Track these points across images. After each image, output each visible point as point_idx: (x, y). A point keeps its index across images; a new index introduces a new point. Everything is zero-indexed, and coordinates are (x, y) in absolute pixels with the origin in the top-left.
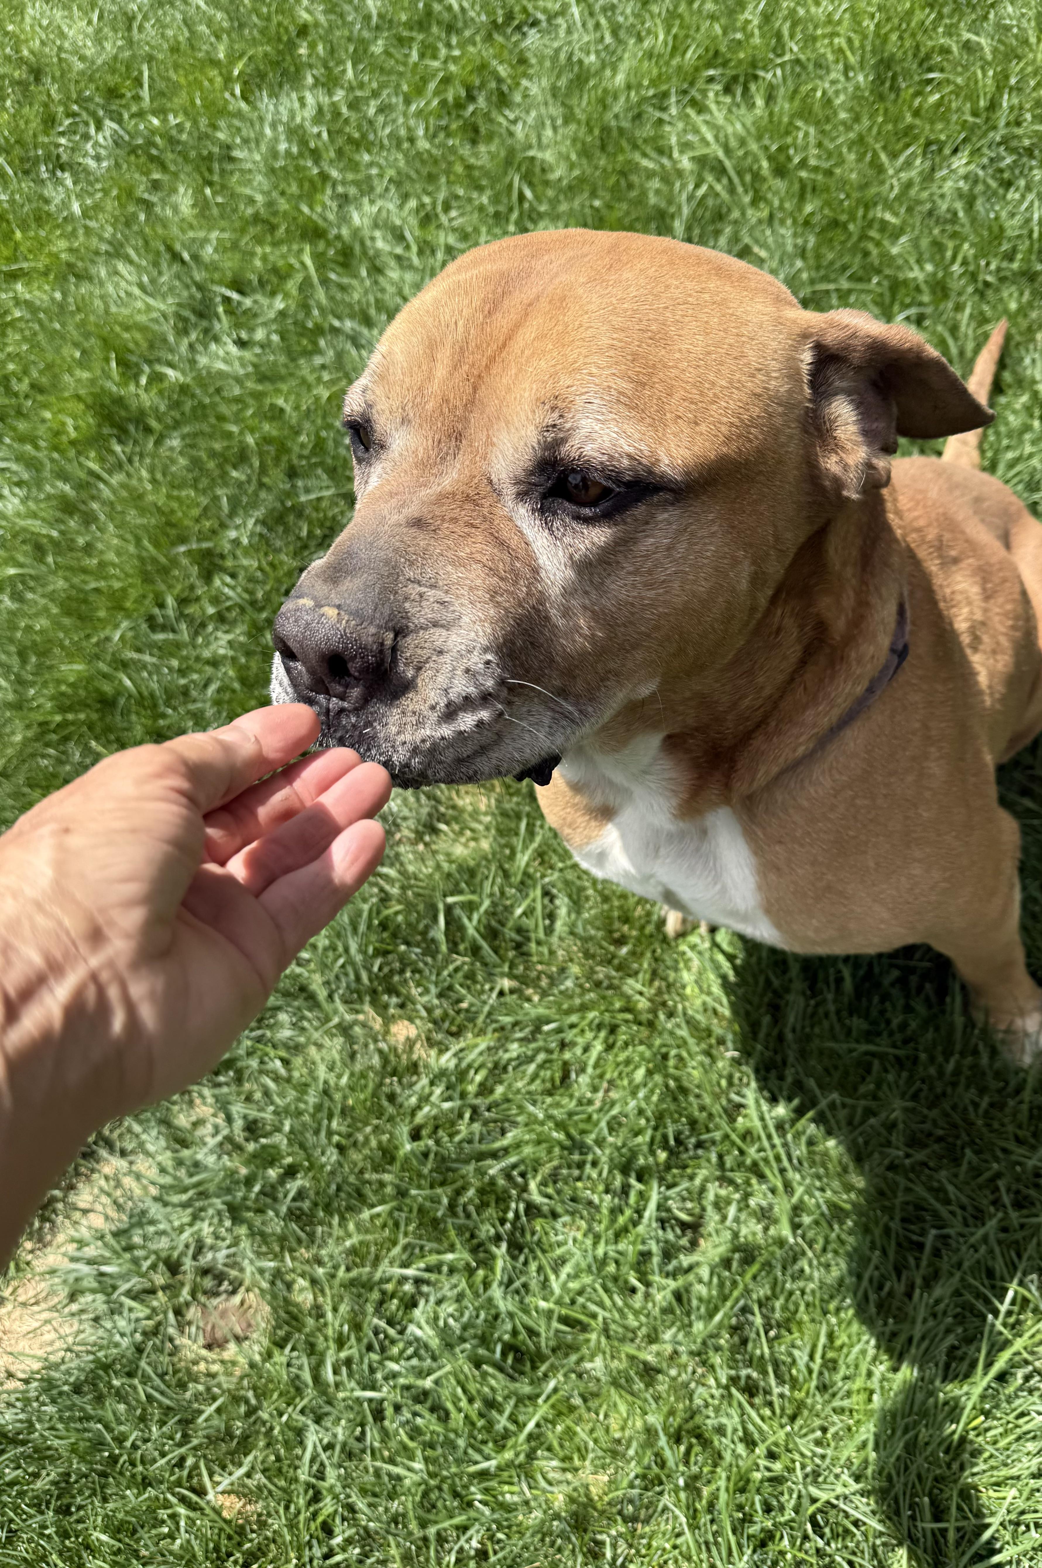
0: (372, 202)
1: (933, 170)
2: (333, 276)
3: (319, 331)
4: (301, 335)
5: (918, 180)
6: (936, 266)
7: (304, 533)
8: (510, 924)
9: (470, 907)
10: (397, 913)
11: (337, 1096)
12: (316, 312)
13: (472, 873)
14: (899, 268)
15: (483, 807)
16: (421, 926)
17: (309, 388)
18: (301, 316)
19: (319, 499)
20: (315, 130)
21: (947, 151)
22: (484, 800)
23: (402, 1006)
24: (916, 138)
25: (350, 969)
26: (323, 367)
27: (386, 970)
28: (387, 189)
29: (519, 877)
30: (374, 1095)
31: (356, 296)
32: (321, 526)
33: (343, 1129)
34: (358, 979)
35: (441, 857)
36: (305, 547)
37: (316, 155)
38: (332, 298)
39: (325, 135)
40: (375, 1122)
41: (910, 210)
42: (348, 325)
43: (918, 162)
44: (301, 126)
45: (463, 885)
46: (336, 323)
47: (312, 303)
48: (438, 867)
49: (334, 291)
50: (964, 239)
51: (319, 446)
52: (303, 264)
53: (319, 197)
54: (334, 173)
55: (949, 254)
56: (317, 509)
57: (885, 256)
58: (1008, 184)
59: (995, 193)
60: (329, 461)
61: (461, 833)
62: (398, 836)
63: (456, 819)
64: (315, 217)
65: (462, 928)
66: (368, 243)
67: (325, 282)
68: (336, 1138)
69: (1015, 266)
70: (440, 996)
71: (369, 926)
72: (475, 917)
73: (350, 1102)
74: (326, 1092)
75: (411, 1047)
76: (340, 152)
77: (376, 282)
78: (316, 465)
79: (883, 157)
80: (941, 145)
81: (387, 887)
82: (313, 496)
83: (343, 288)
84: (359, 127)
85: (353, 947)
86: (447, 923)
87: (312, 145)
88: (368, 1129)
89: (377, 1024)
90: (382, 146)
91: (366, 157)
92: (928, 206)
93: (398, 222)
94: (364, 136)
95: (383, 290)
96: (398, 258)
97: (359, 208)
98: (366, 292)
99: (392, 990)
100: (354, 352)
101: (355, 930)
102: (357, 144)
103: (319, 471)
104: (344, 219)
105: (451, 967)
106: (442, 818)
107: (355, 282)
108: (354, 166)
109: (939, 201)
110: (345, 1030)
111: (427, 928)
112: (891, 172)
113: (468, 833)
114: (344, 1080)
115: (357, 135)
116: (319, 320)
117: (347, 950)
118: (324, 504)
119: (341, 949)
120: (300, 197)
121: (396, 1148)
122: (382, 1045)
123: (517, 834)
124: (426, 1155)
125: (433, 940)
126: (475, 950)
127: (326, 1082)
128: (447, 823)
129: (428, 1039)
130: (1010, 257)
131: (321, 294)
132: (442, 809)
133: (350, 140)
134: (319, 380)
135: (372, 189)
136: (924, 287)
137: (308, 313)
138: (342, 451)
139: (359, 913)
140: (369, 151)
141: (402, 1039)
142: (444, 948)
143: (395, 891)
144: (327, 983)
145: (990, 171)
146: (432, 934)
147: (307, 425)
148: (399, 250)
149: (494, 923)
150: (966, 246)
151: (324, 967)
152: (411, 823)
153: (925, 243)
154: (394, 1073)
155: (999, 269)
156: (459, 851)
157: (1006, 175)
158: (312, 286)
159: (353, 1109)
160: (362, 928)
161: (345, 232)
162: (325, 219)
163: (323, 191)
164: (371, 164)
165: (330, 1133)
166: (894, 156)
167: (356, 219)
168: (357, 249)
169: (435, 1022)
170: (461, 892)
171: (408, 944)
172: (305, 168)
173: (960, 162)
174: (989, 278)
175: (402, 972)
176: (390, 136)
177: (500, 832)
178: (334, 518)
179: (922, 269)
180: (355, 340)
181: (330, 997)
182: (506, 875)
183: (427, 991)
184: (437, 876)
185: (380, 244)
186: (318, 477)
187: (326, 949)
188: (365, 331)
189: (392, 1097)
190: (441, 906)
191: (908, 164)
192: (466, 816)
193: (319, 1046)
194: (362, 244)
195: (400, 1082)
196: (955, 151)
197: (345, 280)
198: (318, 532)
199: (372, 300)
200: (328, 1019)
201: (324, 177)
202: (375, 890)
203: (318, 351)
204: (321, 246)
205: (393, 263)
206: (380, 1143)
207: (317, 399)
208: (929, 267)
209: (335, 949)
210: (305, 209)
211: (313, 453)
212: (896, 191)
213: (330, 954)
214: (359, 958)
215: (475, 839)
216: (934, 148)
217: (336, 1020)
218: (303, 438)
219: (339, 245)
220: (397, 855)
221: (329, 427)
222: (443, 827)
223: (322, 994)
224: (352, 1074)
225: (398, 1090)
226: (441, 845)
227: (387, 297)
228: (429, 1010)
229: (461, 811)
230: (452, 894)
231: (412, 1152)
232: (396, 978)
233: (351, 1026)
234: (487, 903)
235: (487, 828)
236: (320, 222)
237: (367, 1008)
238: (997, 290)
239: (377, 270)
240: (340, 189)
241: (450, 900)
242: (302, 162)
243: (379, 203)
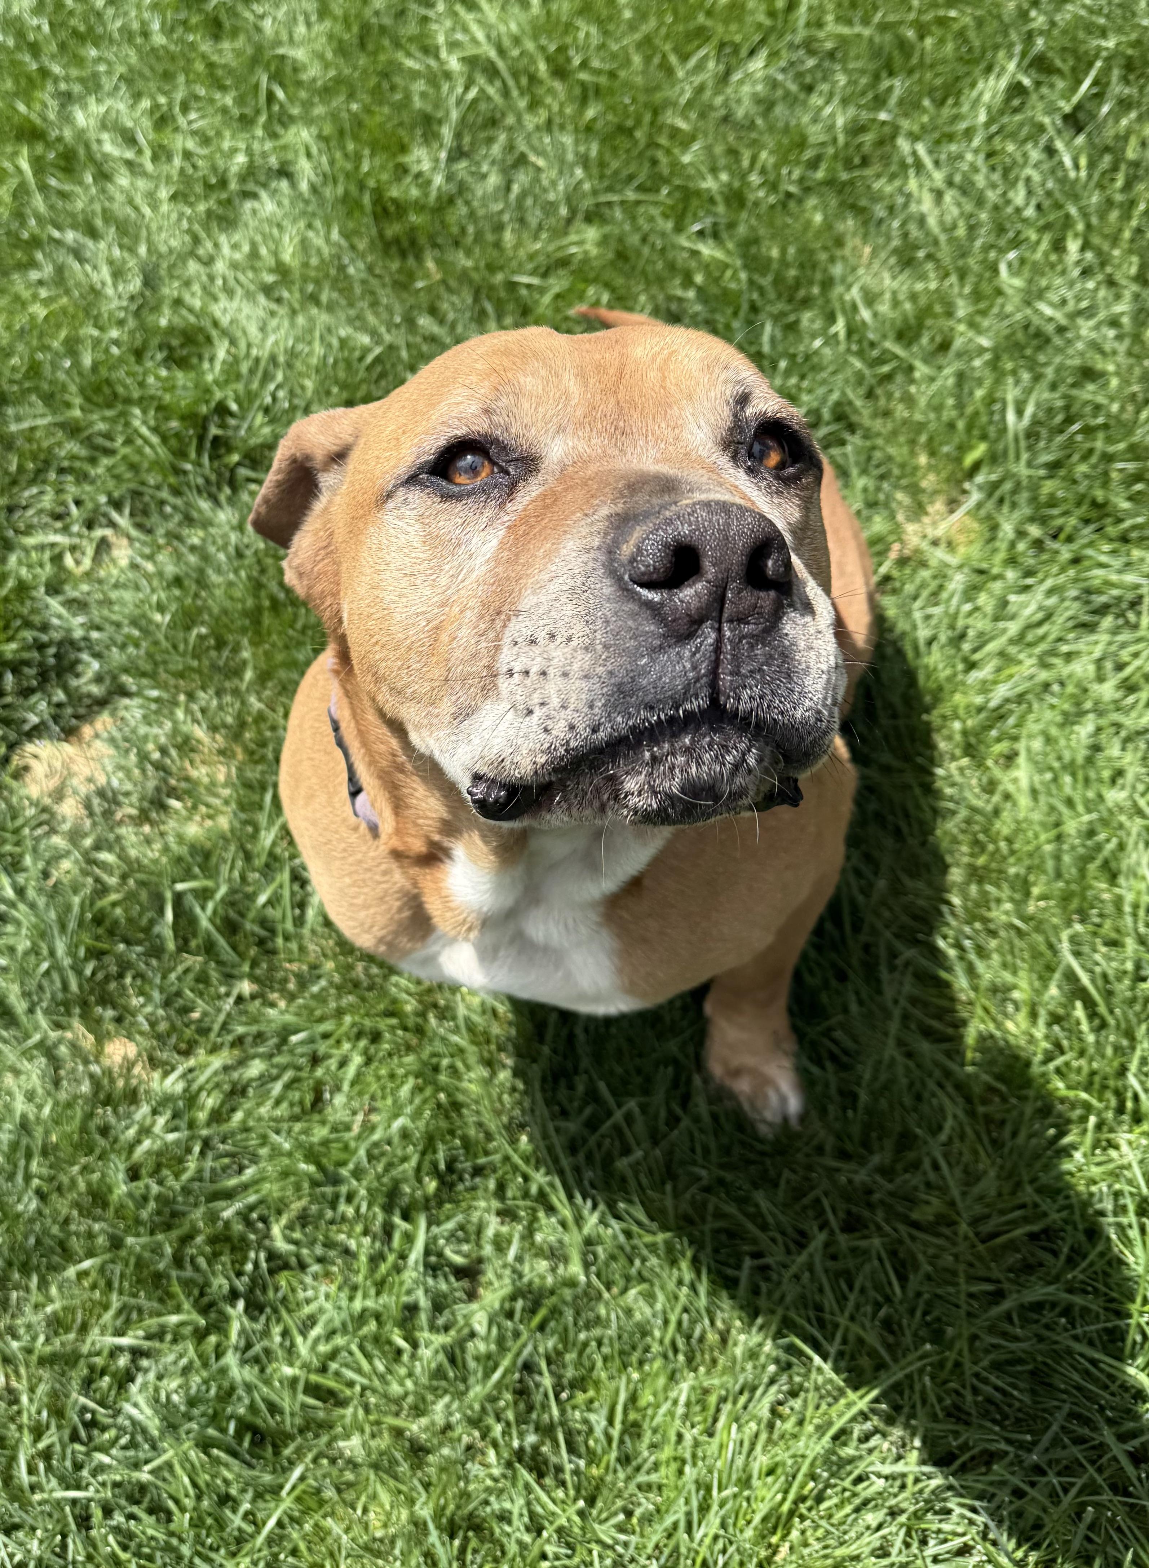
0: (99, 101)
1: (728, 73)
2: (53, 182)
3: (35, 242)
4: (15, 246)
5: (710, 84)
6: (732, 174)
7: (13, 468)
8: (252, 915)
9: (204, 895)
10: (114, 904)
11: (39, 1132)
12: (33, 222)
13: (207, 855)
14: (689, 177)
15: (221, 777)
16: (144, 922)
17: (24, 304)
18: (14, 226)
19: (32, 429)
20: (35, 22)
21: (744, 52)
22: (223, 769)
23: (119, 1020)
24: (708, 39)
25: (55, 976)
26: (41, 283)
27: (100, 976)
28: (116, 88)
29: (264, 858)
30: (84, 1129)
31: (80, 205)
32: (34, 458)
33: (45, 1171)
34: (65, 987)
35: (171, 839)
36: (14, 482)
37: (35, 49)
38: (52, 207)
39: (46, 28)
40: (83, 1160)
41: (702, 115)
42: (70, 236)
43: (711, 64)
44: (18, 18)
45: (196, 870)
46: (56, 234)
47: (28, 211)
48: (166, 849)
49: (54, 198)
50: (763, 147)
51: (34, 370)
52: (18, 169)
53: (38, 94)
54: (57, 69)
55: (746, 163)
56: (30, 440)
57: (675, 165)
58: (809, 89)
59: (796, 99)
60: (45, 386)
61: (195, 807)
62: (119, 815)
63: (188, 793)
64: (34, 117)
65: (193, 921)
66: (95, 147)
67: (43, 188)
68: (36, 1182)
69: (820, 174)
70: (167, 1004)
71: (81, 924)
72: (210, 906)
73: (54, 1138)
74: (24, 1126)
75: (129, 1070)
76: (63, 46)
77: (103, 191)
78: (29, 390)
79: (673, 59)
80: (736, 48)
81: (105, 877)
82: (25, 425)
83: (64, 195)
84: (86, 20)
85: (61, 948)
86: (176, 916)
87: (31, 37)
88: (76, 1169)
89: (88, 1041)
90: (111, 41)
91: (93, 53)
92: (723, 112)
93: (130, 124)
94: (90, 29)
95: (111, 199)
96: (129, 164)
97: (84, 107)
98: (92, 201)
99: (105, 1000)
100: (76, 266)
101: (63, 927)
102: (81, 38)
103: (34, 398)
104: (67, 119)
105: (180, 969)
106: (173, 793)
107: (78, 189)
108: (79, 61)
109: (734, 105)
110: (48, 1050)
111: (152, 922)
112: (680, 74)
113: (203, 809)
114: (47, 1111)
115: (82, 28)
116: (37, 231)
117: (52, 953)
118: (38, 434)
119: (45, 952)
120: (16, 94)
121: (110, 1190)
122: (95, 1068)
123: (261, 808)
124: (145, 1198)
125: (158, 936)
126: (209, 948)
127: (24, 1116)
128: (178, 799)
129: (151, 1059)
130: (814, 164)
131: (38, 202)
132: (173, 782)
133: (75, 33)
134: (35, 297)
135: (98, 87)
136: (718, 198)
137: (23, 224)
138: (61, 376)
139: (68, 908)
140: (96, 45)
141: (118, 1059)
142: (171, 945)
143: (112, 881)
144: (26, 994)
145: (790, 75)
146: (157, 929)
147: (20, 347)
148: (129, 155)
149: (232, 914)
150: (764, 155)
151: (24, 973)
152: (134, 799)
153: (719, 149)
154: (108, 1101)
155: (801, 180)
156: (193, 830)
157: (808, 79)
158: (28, 193)
159: (56, 1147)
160: (72, 925)
161: (67, 133)
162: (45, 119)
163: (43, 88)
164: (100, 59)
165: (28, 1178)
166: (684, 58)
167: (80, 118)
168: (81, 151)
169: (159, 1037)
170: (194, 878)
171: (128, 942)
172: (21, 63)
173: (757, 65)
174: (792, 189)
175: (121, 976)
176: (120, 30)
177: (242, 807)
178: (50, 450)
179: (716, 178)
180: (77, 253)
181: (31, 1011)
182: (248, 857)
183: (149, 999)
184: (164, 860)
185: (108, 147)
186: (31, 405)
187: (26, 953)
188: (90, 243)
189: (104, 1131)
190: (169, 895)
191: (700, 67)
192: (202, 790)
193: (17, 1072)
194: (87, 146)
195: (115, 1111)
196: (752, 53)
197: (67, 187)
198: (31, 466)
199: (98, 207)
200: (27, 1036)
201: (44, 73)
202: (90, 880)
203: (32, 264)
204: (39, 149)
205: (123, 170)
206: (89, 1184)
207: (33, 317)
208: (724, 177)
209: (37, 954)
210: (22, 108)
211: (26, 376)
212: (687, 95)
213: (32, 959)
214: (67, 962)
215: (210, 817)
216: (728, 50)
217: (37, 1037)
218: (15, 361)
219: (61, 148)
220: (118, 838)
221: (46, 348)
222: (174, 803)
223: (19, 1006)
224: (56, 1104)
225: (112, 1120)
226: (171, 825)
227: (116, 206)
228: (153, 1024)
229: (195, 783)
230: (182, 881)
231: (130, 1195)
232: (113, 986)
233: (56, 1045)
234: (223, 890)
235: (226, 802)
236: (38, 121)
237: (77, 1024)
238: (800, 201)
239: (103, 176)
240: (63, 86)
241: (180, 887)
242: (19, 56)
243: (109, 102)
